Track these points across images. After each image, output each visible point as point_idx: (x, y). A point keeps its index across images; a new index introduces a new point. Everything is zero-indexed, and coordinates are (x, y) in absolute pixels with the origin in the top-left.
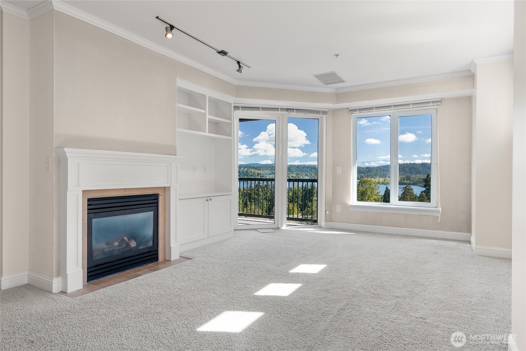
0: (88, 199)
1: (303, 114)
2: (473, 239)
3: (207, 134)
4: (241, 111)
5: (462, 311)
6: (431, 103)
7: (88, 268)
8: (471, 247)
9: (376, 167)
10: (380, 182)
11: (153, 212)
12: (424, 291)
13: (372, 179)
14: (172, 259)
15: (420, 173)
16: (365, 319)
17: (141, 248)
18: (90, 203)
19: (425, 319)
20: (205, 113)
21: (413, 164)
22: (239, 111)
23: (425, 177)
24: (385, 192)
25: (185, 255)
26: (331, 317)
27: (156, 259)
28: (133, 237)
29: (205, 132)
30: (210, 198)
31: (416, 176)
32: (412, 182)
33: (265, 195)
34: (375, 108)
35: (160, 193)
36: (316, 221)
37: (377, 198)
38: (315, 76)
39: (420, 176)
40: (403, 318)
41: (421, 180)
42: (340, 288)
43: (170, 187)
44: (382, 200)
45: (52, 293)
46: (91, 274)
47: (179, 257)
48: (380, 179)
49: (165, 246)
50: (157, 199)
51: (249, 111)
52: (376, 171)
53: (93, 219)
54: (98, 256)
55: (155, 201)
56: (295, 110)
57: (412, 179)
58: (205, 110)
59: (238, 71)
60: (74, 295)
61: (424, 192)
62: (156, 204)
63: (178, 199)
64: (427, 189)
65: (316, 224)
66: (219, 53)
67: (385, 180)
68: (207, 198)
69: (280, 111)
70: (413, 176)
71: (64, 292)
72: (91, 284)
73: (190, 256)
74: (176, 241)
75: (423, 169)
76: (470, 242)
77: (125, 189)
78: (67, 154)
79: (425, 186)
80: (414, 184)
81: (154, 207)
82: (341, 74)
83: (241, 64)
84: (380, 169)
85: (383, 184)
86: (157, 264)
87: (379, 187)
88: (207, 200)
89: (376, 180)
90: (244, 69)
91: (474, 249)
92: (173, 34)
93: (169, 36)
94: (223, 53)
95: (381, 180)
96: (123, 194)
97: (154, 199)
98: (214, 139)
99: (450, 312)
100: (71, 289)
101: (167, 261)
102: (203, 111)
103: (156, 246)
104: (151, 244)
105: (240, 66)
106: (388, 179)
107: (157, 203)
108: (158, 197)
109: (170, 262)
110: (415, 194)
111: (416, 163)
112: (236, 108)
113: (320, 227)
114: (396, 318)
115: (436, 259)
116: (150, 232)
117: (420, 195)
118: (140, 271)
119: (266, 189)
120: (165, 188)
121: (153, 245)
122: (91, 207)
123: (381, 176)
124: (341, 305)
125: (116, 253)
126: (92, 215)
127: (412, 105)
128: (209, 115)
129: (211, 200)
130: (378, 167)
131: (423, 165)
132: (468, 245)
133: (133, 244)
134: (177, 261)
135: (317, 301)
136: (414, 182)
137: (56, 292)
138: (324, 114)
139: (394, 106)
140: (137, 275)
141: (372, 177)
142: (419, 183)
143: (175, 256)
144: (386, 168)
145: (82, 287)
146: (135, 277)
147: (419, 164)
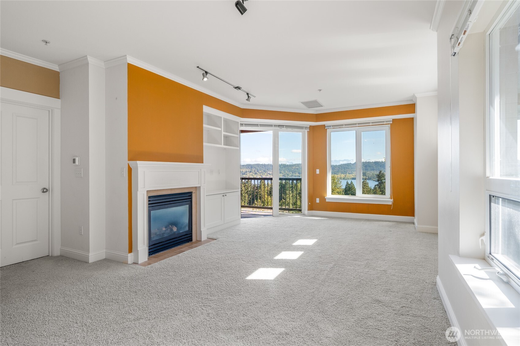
0: (149, 196)
1: (290, 129)
2: (416, 221)
3: (223, 146)
4: (245, 127)
5: (409, 266)
6: (385, 122)
7: (149, 246)
8: (415, 227)
9: (338, 165)
10: (341, 178)
11: (188, 205)
12: (384, 255)
13: (335, 175)
14: (202, 240)
15: (373, 170)
16: (348, 272)
17: (181, 232)
18: (150, 199)
19: (386, 271)
20: (221, 130)
21: (368, 162)
22: (243, 127)
23: (378, 173)
24: (346, 186)
25: (211, 236)
26: (326, 272)
27: (191, 240)
28: (175, 224)
29: (221, 145)
30: (225, 194)
31: (371, 173)
32: (367, 177)
33: (246, 189)
34: (344, 125)
35: (193, 191)
36: (300, 210)
37: (340, 191)
38: (302, 103)
39: (374, 172)
40: (372, 271)
41: (375, 175)
42: (328, 255)
43: (200, 187)
44: (344, 192)
45: (127, 264)
46: (151, 250)
47: (207, 239)
48: (341, 175)
49: (196, 230)
50: (191, 196)
51: (250, 127)
52: (338, 168)
53: (151, 211)
54: (155, 238)
55: (190, 197)
56: (285, 126)
57: (367, 175)
58: (221, 128)
59: (247, 100)
60: (144, 264)
61: (377, 185)
62: (190, 200)
63: (205, 196)
64: (379, 183)
65: (300, 212)
66: (236, 88)
67: (345, 176)
68: (223, 194)
69: (274, 127)
70: (368, 172)
71: (135, 263)
72: (151, 257)
73: (215, 237)
74: (205, 227)
75: (376, 167)
76: (413, 223)
77: (171, 189)
78: (138, 165)
79: (378, 181)
80: (369, 179)
81: (189, 202)
82: (321, 101)
83: (249, 95)
84: (341, 167)
85: (344, 179)
86: (192, 244)
87: (341, 182)
88: (223, 196)
89: (339, 176)
90: (252, 99)
91: (416, 227)
92: (208, 78)
93: (205, 79)
94: (238, 88)
95: (343, 176)
96: (170, 192)
97: (189, 196)
98: (225, 149)
99: (402, 267)
100: (140, 261)
101: (199, 242)
102: (220, 129)
103: (191, 231)
104: (187, 229)
105: (249, 97)
106: (348, 175)
107: (191, 198)
108: (191, 194)
109: (201, 242)
110: (370, 187)
111: (371, 161)
112: (242, 125)
113: (304, 215)
114: (368, 272)
115: (391, 235)
116: (186, 221)
117: (374, 188)
118: (182, 248)
119: (247, 185)
120: (196, 187)
121: (189, 230)
122: (150, 202)
123: (342, 173)
124: (331, 265)
125: (166, 235)
126: (151, 208)
127: (371, 123)
128: (224, 132)
129: (226, 195)
130: (340, 165)
131: (376, 163)
132: (413, 225)
133: (175, 229)
134: (206, 242)
135: (314, 263)
136: (369, 177)
137: (130, 263)
138: (306, 129)
139: (358, 124)
140: (181, 251)
141: (335, 174)
142: (373, 178)
143: (204, 238)
144: (347, 166)
145: (147, 260)
146: (181, 253)
147: (373, 162)
